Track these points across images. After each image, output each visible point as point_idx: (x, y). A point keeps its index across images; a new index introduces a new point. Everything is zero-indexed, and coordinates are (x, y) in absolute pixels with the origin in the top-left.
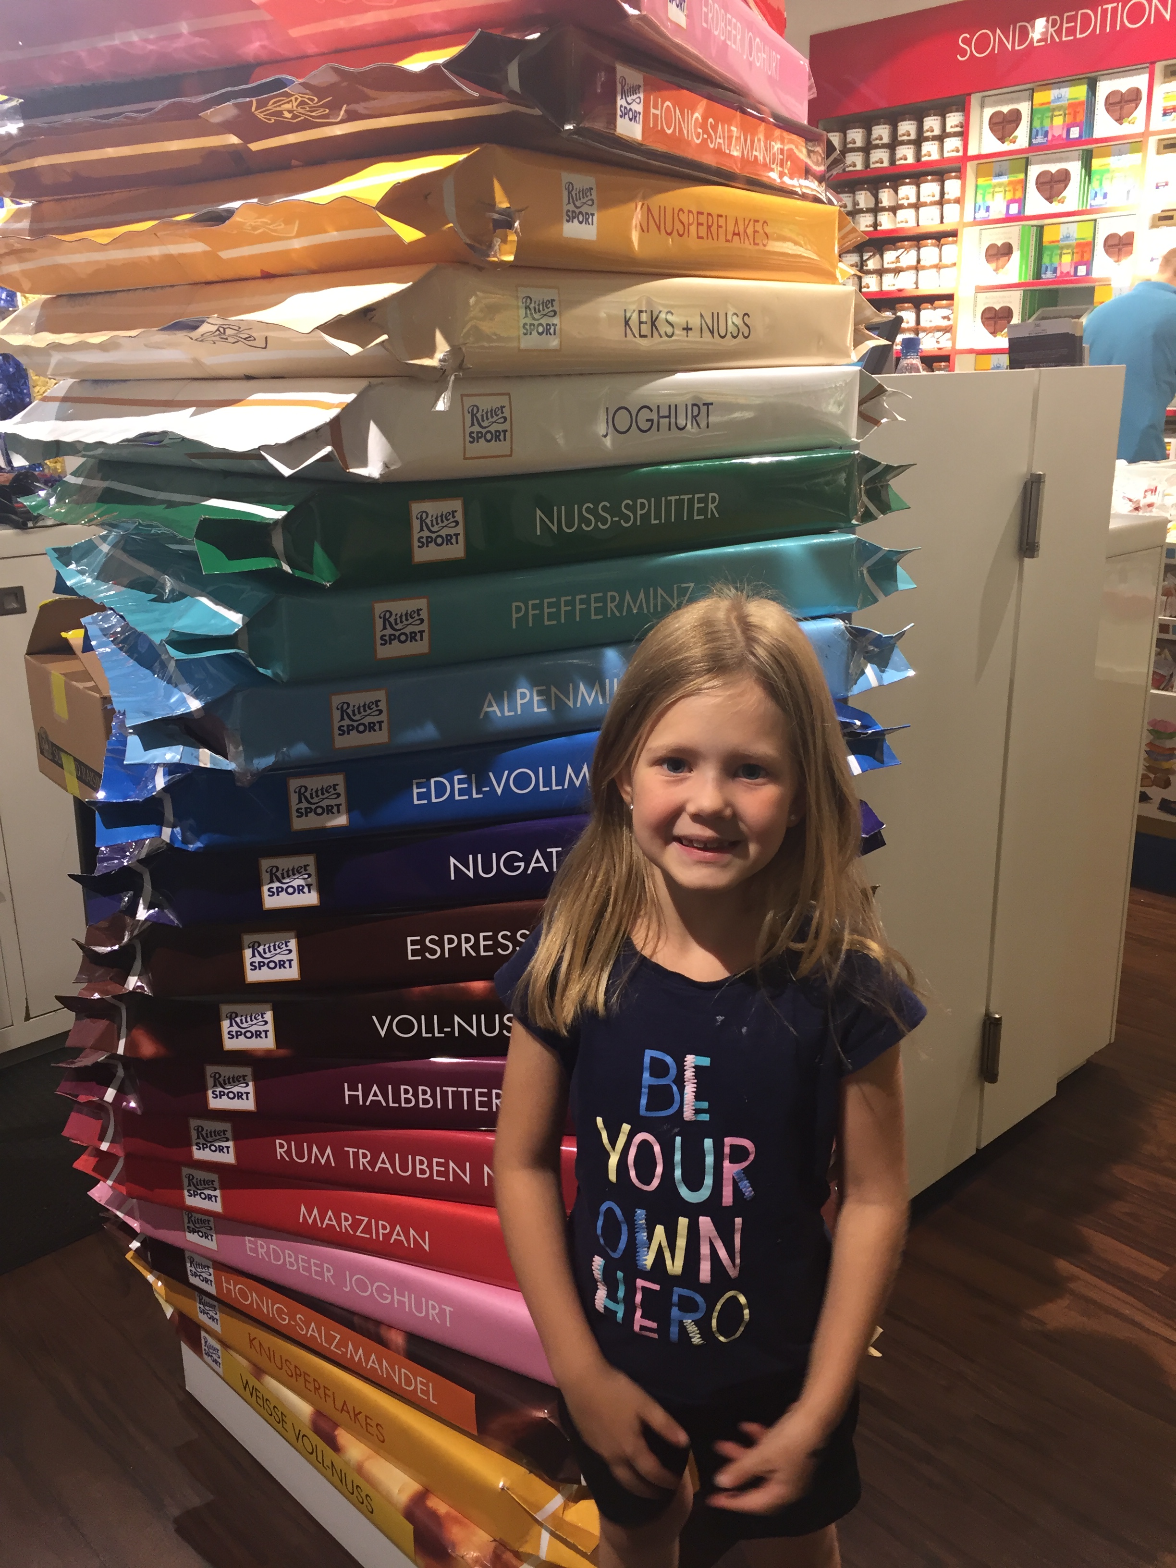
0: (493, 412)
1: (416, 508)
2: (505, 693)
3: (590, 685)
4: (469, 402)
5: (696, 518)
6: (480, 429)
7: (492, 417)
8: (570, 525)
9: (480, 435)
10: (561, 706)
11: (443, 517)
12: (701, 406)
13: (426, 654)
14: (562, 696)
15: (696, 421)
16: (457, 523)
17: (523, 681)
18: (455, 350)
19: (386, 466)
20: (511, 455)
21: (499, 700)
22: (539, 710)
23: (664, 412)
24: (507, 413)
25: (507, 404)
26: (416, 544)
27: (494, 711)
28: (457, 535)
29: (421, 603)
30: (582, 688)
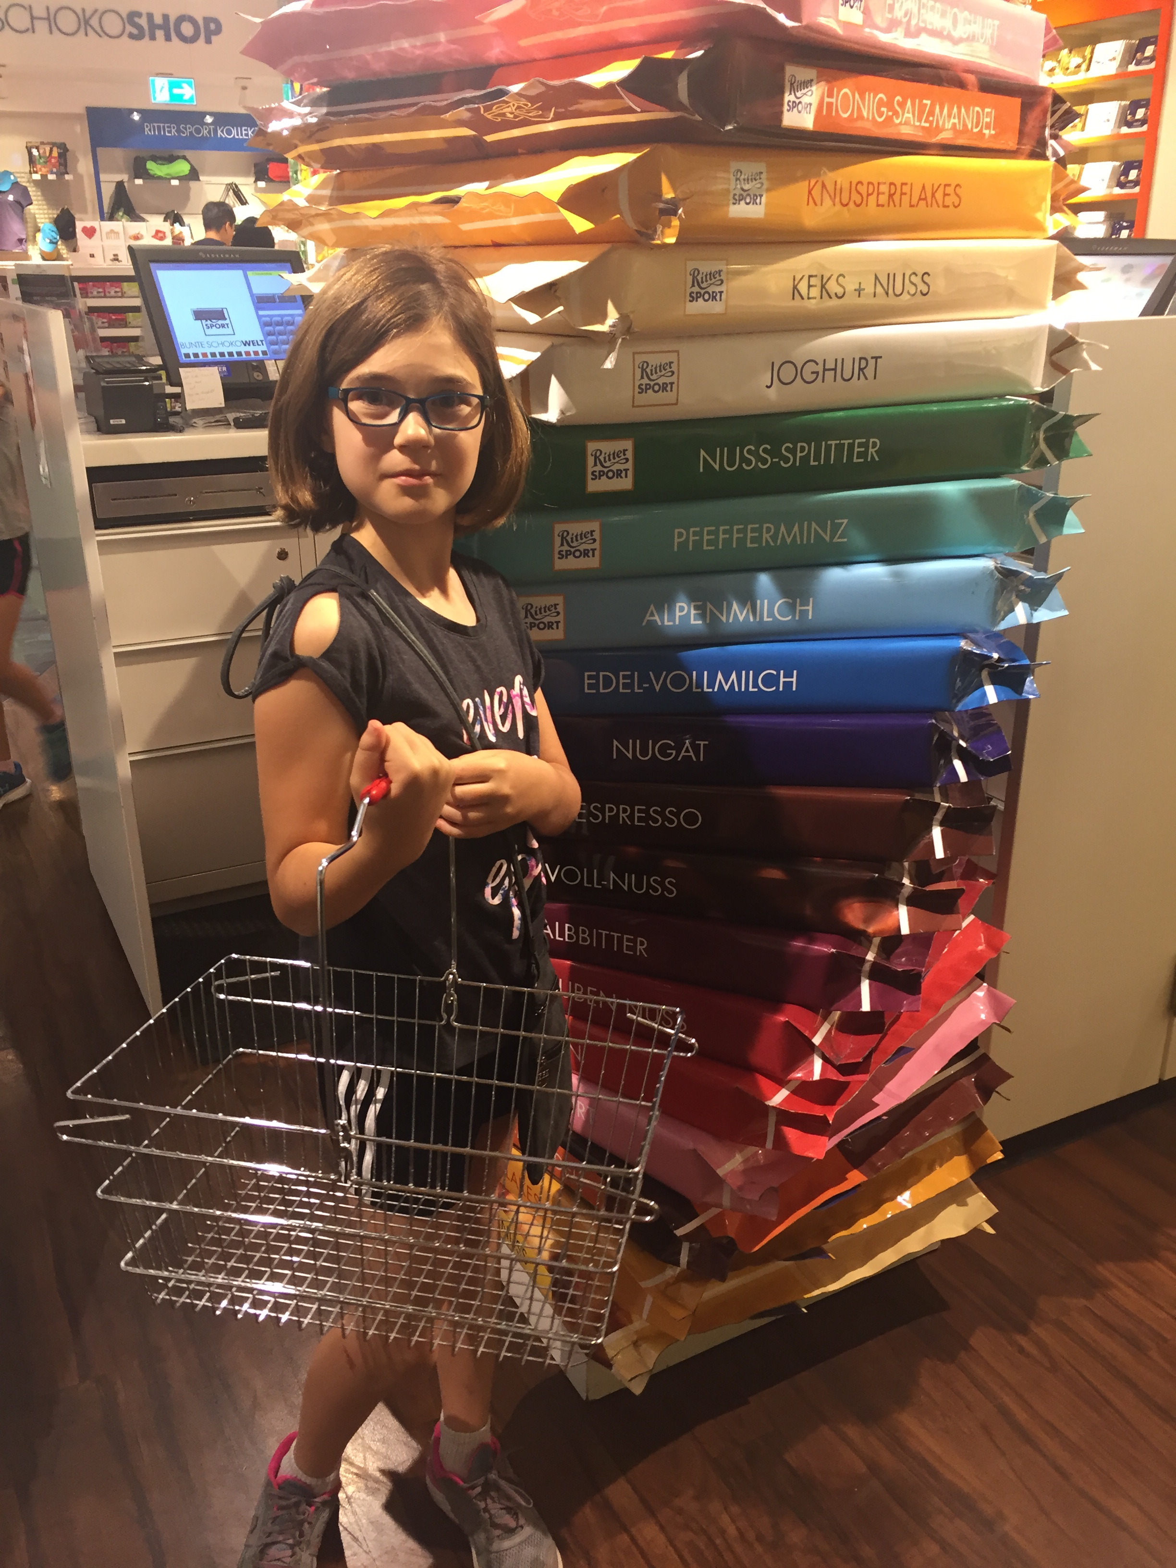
0: (662, 367)
1: (592, 446)
2: (666, 606)
3: (743, 604)
4: (639, 359)
5: (855, 460)
6: (648, 382)
7: (660, 371)
8: (731, 464)
9: (648, 387)
10: (715, 619)
11: (616, 455)
12: (869, 359)
13: (597, 568)
14: (715, 611)
15: (864, 374)
16: (627, 460)
17: (682, 596)
18: (623, 317)
19: (562, 412)
20: (676, 404)
21: (660, 610)
22: (695, 621)
23: (830, 365)
24: (674, 368)
25: (675, 360)
26: (590, 476)
27: (655, 621)
28: (626, 470)
29: (594, 526)
30: (735, 606)
